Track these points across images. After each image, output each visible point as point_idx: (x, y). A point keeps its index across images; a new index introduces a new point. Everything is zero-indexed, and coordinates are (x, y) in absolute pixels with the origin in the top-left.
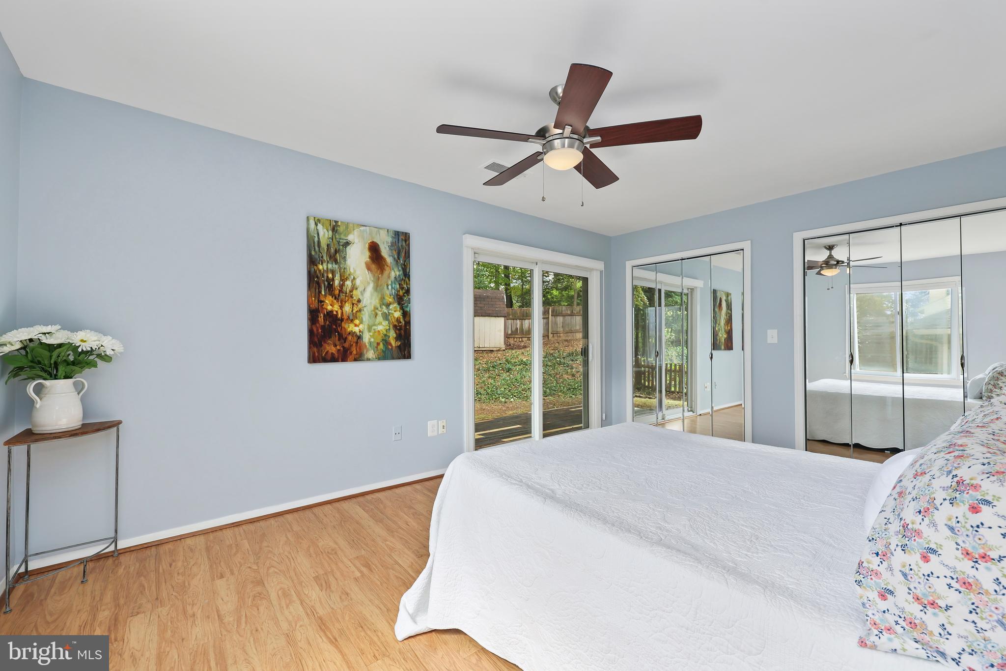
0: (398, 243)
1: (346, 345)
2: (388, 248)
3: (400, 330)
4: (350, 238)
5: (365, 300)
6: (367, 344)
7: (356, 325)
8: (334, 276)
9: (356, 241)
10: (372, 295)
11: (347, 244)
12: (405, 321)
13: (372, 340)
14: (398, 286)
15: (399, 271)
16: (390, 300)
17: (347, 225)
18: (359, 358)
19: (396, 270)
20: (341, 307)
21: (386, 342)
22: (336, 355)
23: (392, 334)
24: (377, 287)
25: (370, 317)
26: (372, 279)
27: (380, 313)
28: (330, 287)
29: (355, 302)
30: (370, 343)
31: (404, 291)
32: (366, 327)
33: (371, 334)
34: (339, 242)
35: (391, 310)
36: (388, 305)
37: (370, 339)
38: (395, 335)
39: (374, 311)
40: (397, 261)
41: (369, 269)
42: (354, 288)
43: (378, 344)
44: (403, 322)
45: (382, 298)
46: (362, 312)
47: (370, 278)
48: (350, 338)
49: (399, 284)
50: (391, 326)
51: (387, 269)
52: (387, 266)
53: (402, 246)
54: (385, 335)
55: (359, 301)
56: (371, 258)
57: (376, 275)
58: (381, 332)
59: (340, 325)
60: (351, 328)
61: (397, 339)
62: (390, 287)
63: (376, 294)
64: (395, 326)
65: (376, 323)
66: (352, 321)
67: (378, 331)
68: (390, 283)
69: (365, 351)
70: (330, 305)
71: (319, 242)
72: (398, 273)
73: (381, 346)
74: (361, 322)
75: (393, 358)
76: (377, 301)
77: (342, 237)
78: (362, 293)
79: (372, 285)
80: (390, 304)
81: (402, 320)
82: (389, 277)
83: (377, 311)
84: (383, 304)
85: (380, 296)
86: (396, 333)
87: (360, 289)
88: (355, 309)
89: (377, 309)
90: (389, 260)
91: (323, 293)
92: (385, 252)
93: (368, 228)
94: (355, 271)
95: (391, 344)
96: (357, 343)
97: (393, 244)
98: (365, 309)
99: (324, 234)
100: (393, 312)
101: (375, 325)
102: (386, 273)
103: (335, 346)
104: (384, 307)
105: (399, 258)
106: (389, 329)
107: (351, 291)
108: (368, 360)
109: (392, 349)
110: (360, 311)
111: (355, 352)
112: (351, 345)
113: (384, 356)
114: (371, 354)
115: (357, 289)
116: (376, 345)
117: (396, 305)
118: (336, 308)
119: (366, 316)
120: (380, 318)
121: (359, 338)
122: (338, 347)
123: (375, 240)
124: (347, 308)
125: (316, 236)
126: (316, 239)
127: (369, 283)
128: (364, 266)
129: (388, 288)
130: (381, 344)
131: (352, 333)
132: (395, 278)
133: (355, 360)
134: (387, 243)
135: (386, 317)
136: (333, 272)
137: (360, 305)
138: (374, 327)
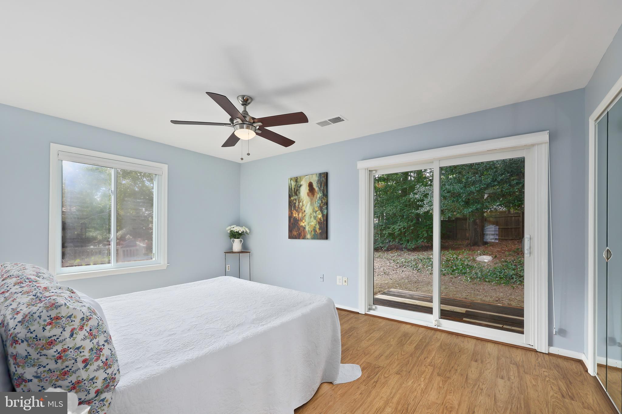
0: (321, 179)
1: (300, 232)
2: (316, 183)
3: (321, 224)
4: (302, 183)
5: (307, 211)
6: (307, 231)
7: (303, 223)
8: (296, 201)
9: (304, 184)
10: (309, 208)
11: (301, 186)
12: (323, 219)
13: (309, 229)
14: (320, 202)
15: (321, 194)
16: (317, 209)
17: (300, 177)
18: (304, 238)
19: (319, 193)
20: (298, 215)
21: (315, 231)
22: (296, 236)
23: (318, 227)
24: (312, 204)
25: (309, 218)
26: (310, 200)
27: (312, 216)
28: (295, 207)
29: (303, 212)
30: (308, 231)
31: (323, 204)
32: (307, 223)
33: (309, 226)
34: (298, 186)
35: (317, 214)
36: (316, 212)
37: (308, 229)
38: (319, 227)
39: (310, 215)
40: (320, 189)
41: (308, 195)
42: (303, 205)
43: (312, 231)
44: (323, 220)
45: (314, 209)
46: (306, 216)
47: (309, 200)
48: (301, 228)
49: (321, 201)
50: (317, 223)
51: (316, 194)
52: (316, 192)
53: (322, 180)
54: (315, 227)
55: (305, 211)
56: (309, 190)
57: (311, 198)
58: (313, 226)
59: (298, 223)
60: (302, 224)
61: (319, 229)
62: (317, 203)
63: (311, 207)
64: (319, 222)
65: (311, 221)
66: (302, 221)
67: (312, 225)
68: (317, 200)
69: (307, 234)
70: (295, 215)
71: (291, 188)
72: (320, 195)
73: (313, 233)
74: (305, 221)
75: (318, 239)
76: (312, 210)
77: (299, 183)
78: (306, 208)
79: (309, 203)
80: (317, 211)
81: (322, 219)
82: (316, 198)
83: (311, 215)
84: (314, 212)
85: (312, 208)
86: (319, 225)
87: (305, 206)
88: (303, 215)
89: (311, 214)
90: (317, 189)
91: (293, 209)
92: (315, 186)
93: (308, 176)
94: (303, 197)
95: (317, 232)
96: (304, 231)
97: (318, 181)
98: (307, 215)
99: (293, 184)
100: (318, 215)
101: (310, 222)
102: (315, 196)
103: (296, 232)
104: (314, 213)
105: (321, 187)
106: (316, 224)
107: (302, 207)
108: (308, 239)
109: (317, 234)
110: (305, 216)
111: (303, 235)
112: (301, 232)
113: (315, 237)
114: (308, 236)
115: (304, 206)
116: (311, 232)
117: (319, 211)
118: (297, 215)
119: (307, 218)
120: (312, 219)
121: (304, 228)
122: (297, 232)
123: (311, 181)
124: (300, 215)
125: (291, 186)
126: (291, 187)
127: (308, 202)
128: (306, 194)
129: (316, 204)
130: (313, 231)
131: (302, 226)
132: (319, 197)
133: (303, 239)
134: (316, 180)
135: (315, 218)
136: (296, 200)
137: (305, 213)
138: (310, 223)
